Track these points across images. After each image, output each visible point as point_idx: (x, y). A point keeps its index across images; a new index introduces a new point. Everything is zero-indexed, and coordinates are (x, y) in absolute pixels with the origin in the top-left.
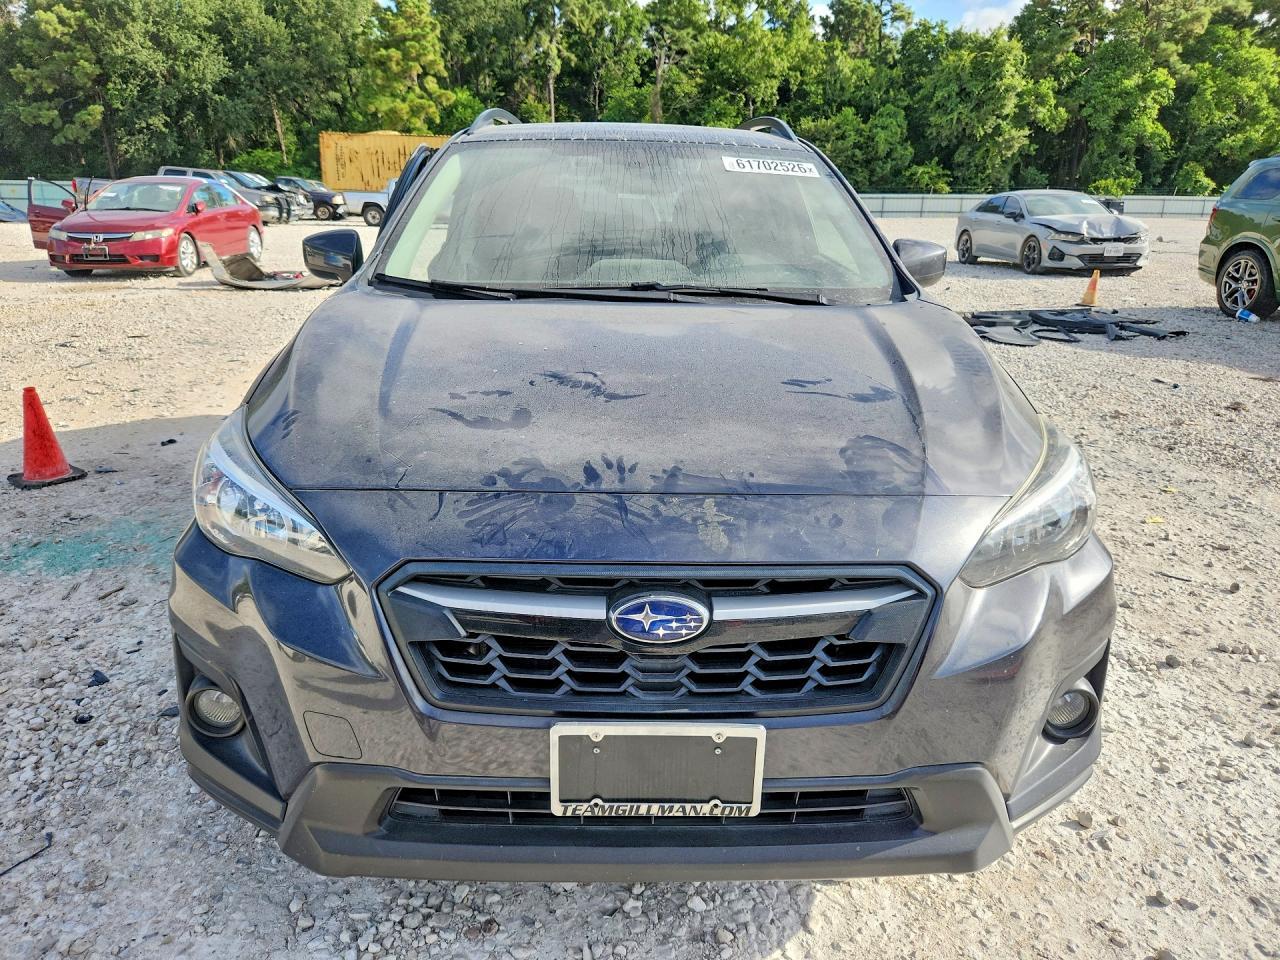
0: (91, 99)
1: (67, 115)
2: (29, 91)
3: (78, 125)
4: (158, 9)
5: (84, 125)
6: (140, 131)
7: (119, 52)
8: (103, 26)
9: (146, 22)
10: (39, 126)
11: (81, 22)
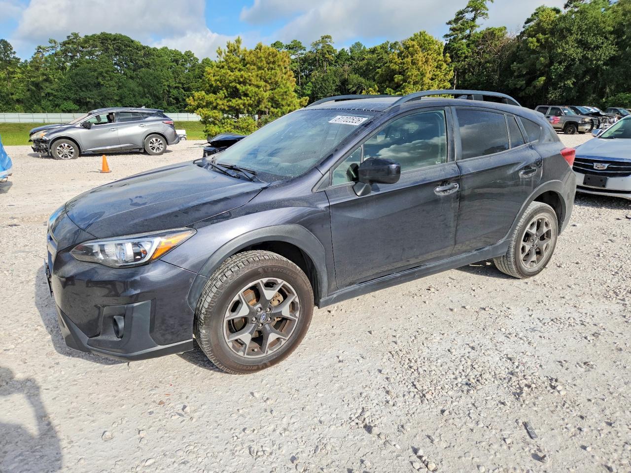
0: (542, 75)
1: (529, 83)
2: (516, 74)
3: (532, 87)
4: (586, 27)
5: (535, 87)
6: (559, 88)
7: (560, 51)
8: (556, 40)
9: (577, 35)
10: (516, 88)
11: (547, 39)
